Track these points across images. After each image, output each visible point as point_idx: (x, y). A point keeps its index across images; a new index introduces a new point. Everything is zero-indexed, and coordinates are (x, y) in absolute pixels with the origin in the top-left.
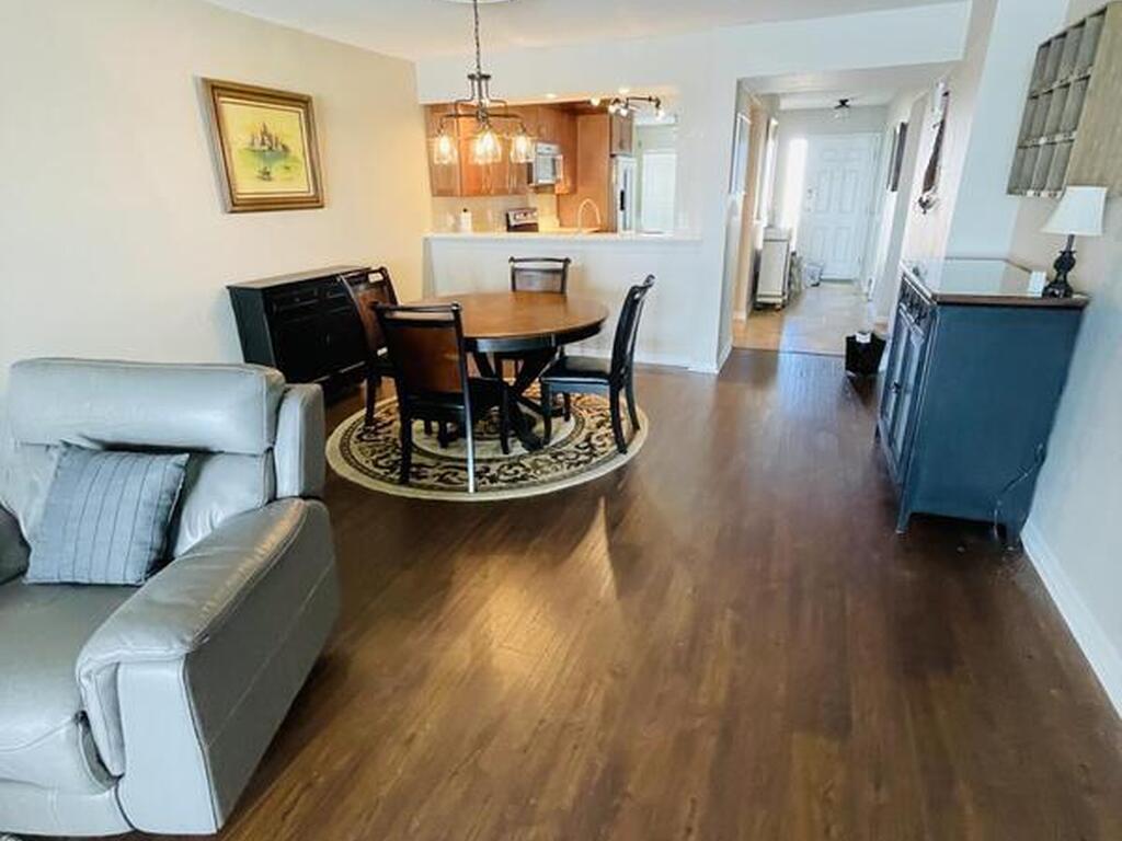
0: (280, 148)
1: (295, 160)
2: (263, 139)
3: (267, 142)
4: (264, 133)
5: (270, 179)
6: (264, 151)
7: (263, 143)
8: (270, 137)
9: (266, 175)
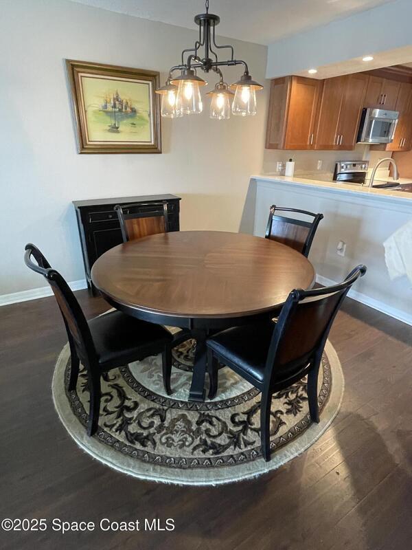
0: (129, 109)
1: (142, 118)
2: (115, 104)
3: (117, 106)
4: (117, 99)
5: (118, 132)
6: (115, 112)
7: (114, 106)
8: (121, 103)
9: (115, 129)
